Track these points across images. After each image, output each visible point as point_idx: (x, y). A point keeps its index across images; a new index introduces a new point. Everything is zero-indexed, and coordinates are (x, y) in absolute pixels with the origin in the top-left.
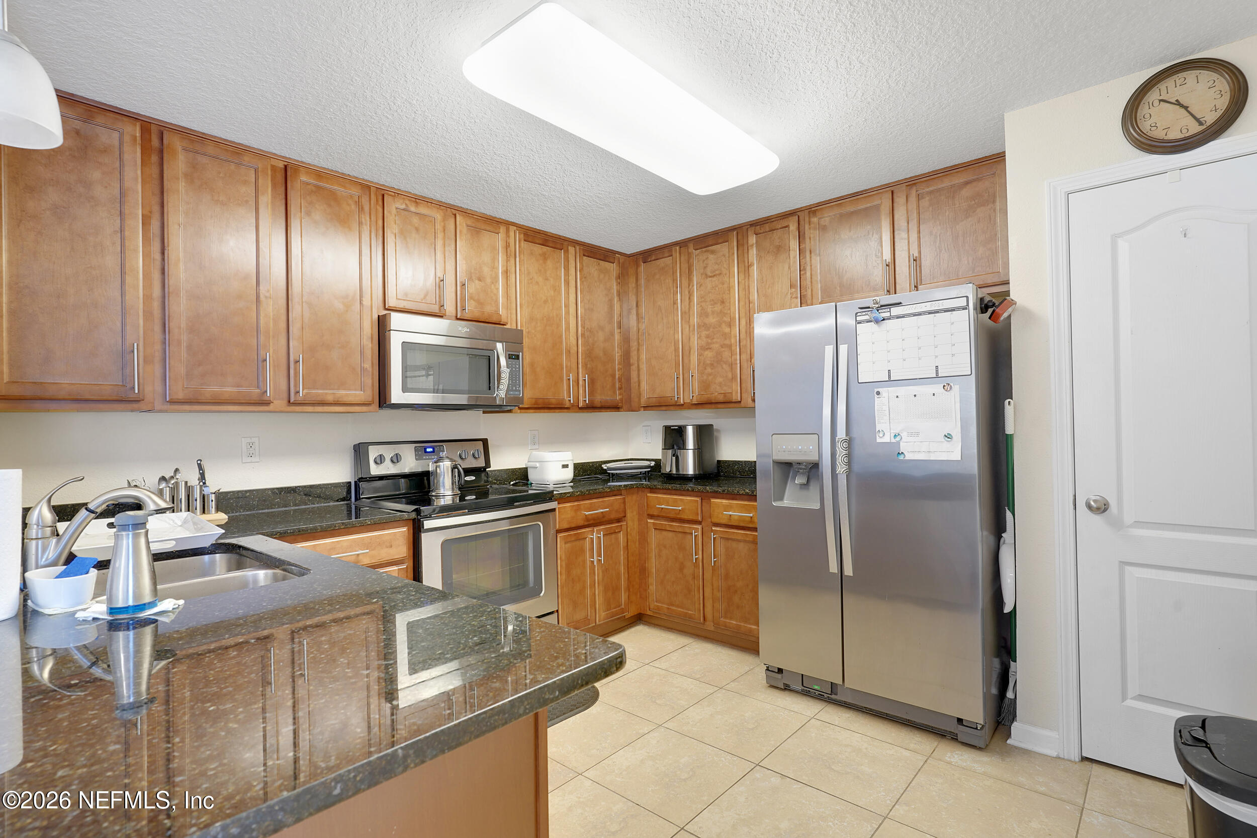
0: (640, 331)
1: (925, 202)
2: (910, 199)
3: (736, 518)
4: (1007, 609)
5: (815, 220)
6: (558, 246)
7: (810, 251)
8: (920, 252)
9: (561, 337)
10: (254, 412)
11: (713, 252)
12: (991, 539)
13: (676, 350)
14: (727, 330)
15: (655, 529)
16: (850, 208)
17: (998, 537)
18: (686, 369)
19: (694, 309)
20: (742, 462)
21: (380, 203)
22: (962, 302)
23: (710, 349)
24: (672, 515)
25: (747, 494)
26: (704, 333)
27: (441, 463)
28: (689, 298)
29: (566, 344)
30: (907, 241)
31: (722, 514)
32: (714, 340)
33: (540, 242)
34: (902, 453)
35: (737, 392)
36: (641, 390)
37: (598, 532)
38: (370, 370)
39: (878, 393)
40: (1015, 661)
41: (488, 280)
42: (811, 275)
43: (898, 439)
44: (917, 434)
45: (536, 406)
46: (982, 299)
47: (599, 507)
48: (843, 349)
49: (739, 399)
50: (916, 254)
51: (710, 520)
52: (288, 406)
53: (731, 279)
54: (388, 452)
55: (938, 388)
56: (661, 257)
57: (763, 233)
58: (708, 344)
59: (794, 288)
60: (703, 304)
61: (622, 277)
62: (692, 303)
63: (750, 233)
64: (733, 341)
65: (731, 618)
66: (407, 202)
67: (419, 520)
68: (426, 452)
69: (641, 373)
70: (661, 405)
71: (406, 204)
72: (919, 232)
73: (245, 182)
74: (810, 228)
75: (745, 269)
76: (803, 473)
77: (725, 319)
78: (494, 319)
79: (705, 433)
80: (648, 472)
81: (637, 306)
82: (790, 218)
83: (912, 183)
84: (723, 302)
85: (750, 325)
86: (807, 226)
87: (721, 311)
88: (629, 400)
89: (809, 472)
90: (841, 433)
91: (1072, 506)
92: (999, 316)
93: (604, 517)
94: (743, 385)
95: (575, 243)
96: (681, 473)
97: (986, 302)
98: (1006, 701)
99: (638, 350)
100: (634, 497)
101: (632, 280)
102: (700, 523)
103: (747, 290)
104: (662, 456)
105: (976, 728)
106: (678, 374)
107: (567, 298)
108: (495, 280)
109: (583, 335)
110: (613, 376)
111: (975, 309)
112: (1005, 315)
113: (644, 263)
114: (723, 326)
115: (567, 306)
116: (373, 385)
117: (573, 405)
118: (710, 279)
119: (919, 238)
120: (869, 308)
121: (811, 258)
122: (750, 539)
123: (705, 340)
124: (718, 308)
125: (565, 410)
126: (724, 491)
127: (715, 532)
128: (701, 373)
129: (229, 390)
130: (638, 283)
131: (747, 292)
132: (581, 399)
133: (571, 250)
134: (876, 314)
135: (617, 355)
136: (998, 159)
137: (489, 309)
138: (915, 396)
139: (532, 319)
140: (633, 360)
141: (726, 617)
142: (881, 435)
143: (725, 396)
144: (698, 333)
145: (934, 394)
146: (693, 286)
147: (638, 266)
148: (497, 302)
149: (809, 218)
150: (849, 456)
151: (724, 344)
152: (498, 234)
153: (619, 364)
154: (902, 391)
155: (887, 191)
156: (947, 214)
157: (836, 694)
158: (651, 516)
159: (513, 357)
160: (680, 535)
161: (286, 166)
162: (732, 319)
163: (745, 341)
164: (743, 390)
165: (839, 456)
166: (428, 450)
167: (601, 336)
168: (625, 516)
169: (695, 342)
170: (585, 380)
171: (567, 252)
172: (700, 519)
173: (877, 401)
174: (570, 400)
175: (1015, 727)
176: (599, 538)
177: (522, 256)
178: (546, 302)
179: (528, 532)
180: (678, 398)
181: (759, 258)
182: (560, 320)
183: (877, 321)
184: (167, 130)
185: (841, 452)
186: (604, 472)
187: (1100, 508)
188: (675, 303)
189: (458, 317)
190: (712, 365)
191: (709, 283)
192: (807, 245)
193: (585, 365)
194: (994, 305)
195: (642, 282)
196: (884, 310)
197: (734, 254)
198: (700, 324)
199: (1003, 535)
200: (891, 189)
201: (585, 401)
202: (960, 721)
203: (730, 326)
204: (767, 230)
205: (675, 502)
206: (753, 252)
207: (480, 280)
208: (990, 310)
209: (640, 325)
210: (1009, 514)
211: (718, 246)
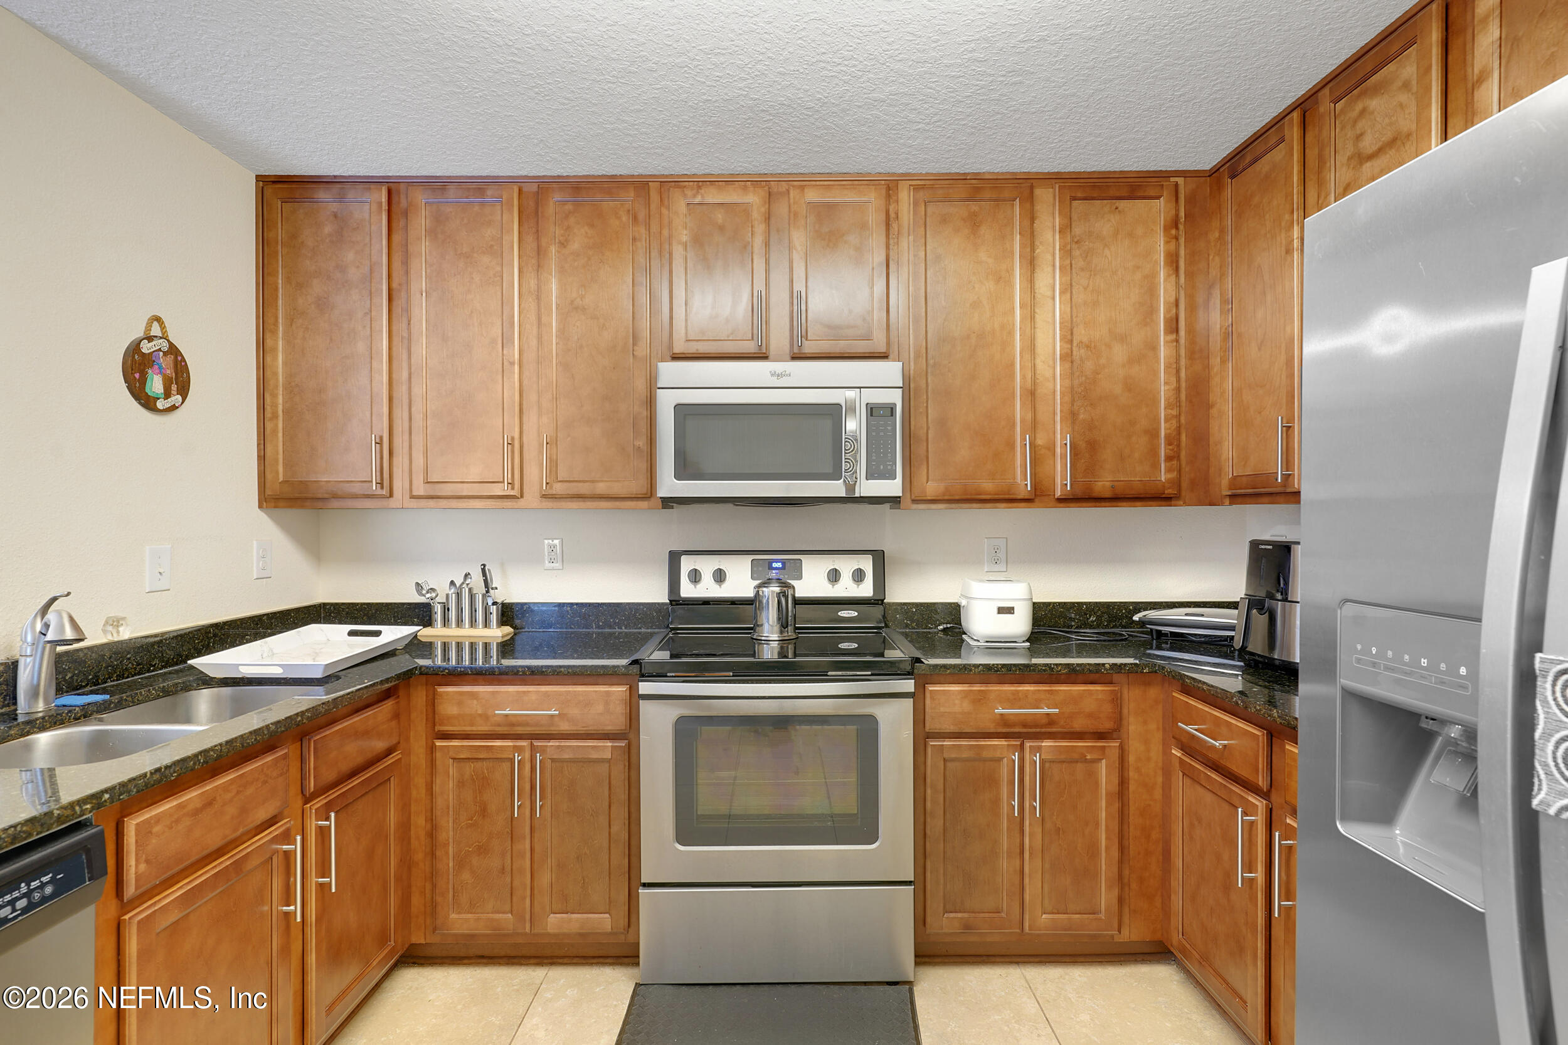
0: (1224, 330)
6: (1009, 195)
9: (1011, 366)
11: (1376, 90)
13: (1289, 362)
15: (1183, 773)
21: (667, 202)
24: (1211, 754)
33: (967, 196)
36: (1223, 459)
38: (646, 448)
45: (946, 498)
47: (1038, 703)
51: (1284, 794)
52: (541, 501)
54: (707, 566)
56: (1264, 152)
61: (1181, 225)
68: (771, 568)
69: (1223, 422)
70: (1259, 492)
78: (860, 351)
81: (1221, 276)
93: (1053, 723)
95: (1050, 179)
99: (1221, 373)
100: (1153, 692)
102: (1261, 793)
107: (1028, 289)
110: (1153, 434)
113: (1232, 180)
115: (1026, 306)
116: (649, 470)
117: (1039, 494)
132: (1058, 481)
133: (1041, 194)
140: (1214, 394)
158: (1177, 742)
160: (1225, 808)
161: (539, 188)
166: (775, 565)
167: (1119, 354)
168: (1119, 730)
170: (1065, 445)
171: (1029, 201)
174: (1024, 485)
178: (975, 304)
180: (1287, 475)
182: (1011, 333)
188: (1288, 251)
189: (793, 354)
195: (1229, 219)
201: (1066, 486)
205: (1216, 726)
209: (1224, 318)
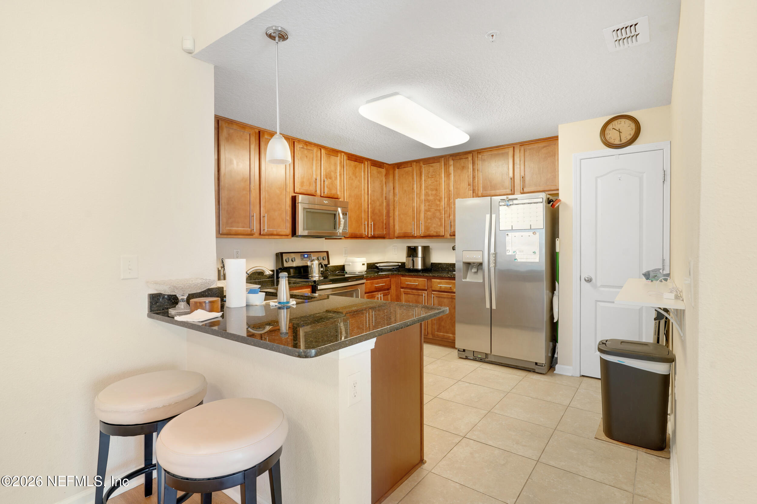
0: (395, 201)
1: (527, 154)
2: (521, 152)
3: (444, 287)
4: (555, 321)
5: (480, 156)
6: (361, 162)
7: (478, 170)
8: (525, 174)
9: (362, 204)
10: (247, 238)
11: (432, 166)
12: (550, 294)
13: (413, 211)
14: (438, 203)
15: (404, 293)
16: (496, 152)
17: (553, 293)
18: (418, 220)
19: (422, 192)
20: (442, 263)
21: (293, 145)
22: (541, 200)
23: (430, 211)
24: (413, 287)
25: (449, 277)
26: (427, 204)
27: (314, 262)
28: (420, 187)
29: (364, 207)
30: (519, 169)
31: (437, 286)
32: (432, 207)
33: (354, 160)
34: (516, 259)
35: (443, 232)
36: (395, 229)
37: (381, 294)
38: (289, 220)
39: (507, 235)
40: (558, 343)
41: (333, 179)
42: (478, 181)
43: (515, 253)
44: (523, 251)
45: (352, 236)
46: (548, 199)
47: (380, 283)
48: (494, 216)
49: (444, 235)
50: (523, 175)
51: (431, 289)
52: (260, 236)
53: (441, 180)
54: (291, 257)
55: (531, 233)
56: (407, 166)
57: (456, 160)
58: (429, 209)
59: (470, 186)
60: (427, 190)
61: (387, 175)
62: (422, 190)
63: (450, 159)
64: (441, 208)
65: (440, 332)
66: (304, 145)
67: (315, 286)
68: (304, 257)
69: (395, 221)
70: (405, 236)
71: (303, 146)
72: (525, 166)
73: (246, 140)
74: (478, 160)
75: (448, 175)
76: (475, 267)
77: (437, 198)
78: (336, 197)
79: (426, 249)
80: (398, 268)
81: (394, 189)
82: (469, 154)
83: (522, 144)
84: (437, 190)
85: (449, 201)
86: (476, 159)
87: (436, 194)
88: (389, 234)
89: (478, 267)
90: (492, 251)
91: (579, 280)
92: (554, 206)
93: (382, 287)
94: (446, 228)
95: (368, 160)
96: (415, 268)
97: (550, 200)
98: (554, 358)
99: (394, 210)
100: (394, 279)
101: (391, 177)
102: (426, 290)
103: (448, 185)
104: (406, 261)
105: (542, 366)
106: (414, 222)
107: (364, 186)
108: (336, 178)
109: (371, 203)
110: (383, 223)
111: (546, 202)
112: (557, 205)
113: (398, 169)
114: (437, 201)
115: (364, 190)
116: (290, 227)
117: (366, 236)
118: (431, 179)
119: (525, 168)
120: (504, 200)
121: (478, 173)
122: (450, 297)
123: (427, 207)
124: (434, 192)
125: (363, 238)
126: (438, 276)
127: (434, 294)
128: (425, 222)
129: (240, 229)
130: (395, 178)
131: (448, 186)
132: (370, 233)
133: (366, 163)
134: (507, 203)
135: (385, 212)
136: (556, 138)
137: (333, 192)
138: (522, 236)
139: (350, 196)
140: (391, 214)
141: (438, 332)
142: (508, 252)
143: (437, 233)
144: (424, 204)
145: (529, 236)
146: (422, 181)
147: (394, 170)
148: (336, 188)
149: (478, 155)
150: (495, 260)
151: (437, 209)
152: (337, 157)
153: (385, 217)
154: (517, 234)
155: (511, 147)
156: (536, 159)
157: (488, 358)
158: (402, 288)
159: (344, 214)
160: (417, 296)
161: (259, 132)
162: (441, 198)
163: (447, 208)
164: (446, 231)
165: (491, 260)
166: (306, 256)
167: (378, 203)
168: (391, 288)
169: (423, 208)
170: (371, 224)
171: (364, 164)
172: (426, 288)
173: (507, 238)
174: (365, 234)
175: (557, 367)
176: (381, 297)
177: (347, 167)
178: (356, 188)
179: (353, 293)
180: (414, 233)
181: (454, 171)
182: (362, 196)
183: (508, 206)
184: (220, 120)
185: (492, 258)
186: (377, 267)
187: (589, 280)
188: (413, 189)
189: (322, 195)
190: (431, 218)
191: (430, 181)
192: (476, 167)
193: (371, 217)
194: (553, 201)
195: (397, 177)
196: (510, 201)
197: (442, 168)
198: (425, 199)
199: (555, 292)
200: (513, 146)
201: (372, 234)
202: (536, 364)
203: (440, 201)
204: (458, 159)
205: (415, 281)
206: (452, 169)
207: (330, 179)
208: (551, 203)
209: (395, 198)
210: (557, 283)
211: (435, 164)
